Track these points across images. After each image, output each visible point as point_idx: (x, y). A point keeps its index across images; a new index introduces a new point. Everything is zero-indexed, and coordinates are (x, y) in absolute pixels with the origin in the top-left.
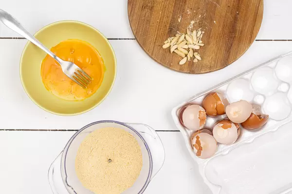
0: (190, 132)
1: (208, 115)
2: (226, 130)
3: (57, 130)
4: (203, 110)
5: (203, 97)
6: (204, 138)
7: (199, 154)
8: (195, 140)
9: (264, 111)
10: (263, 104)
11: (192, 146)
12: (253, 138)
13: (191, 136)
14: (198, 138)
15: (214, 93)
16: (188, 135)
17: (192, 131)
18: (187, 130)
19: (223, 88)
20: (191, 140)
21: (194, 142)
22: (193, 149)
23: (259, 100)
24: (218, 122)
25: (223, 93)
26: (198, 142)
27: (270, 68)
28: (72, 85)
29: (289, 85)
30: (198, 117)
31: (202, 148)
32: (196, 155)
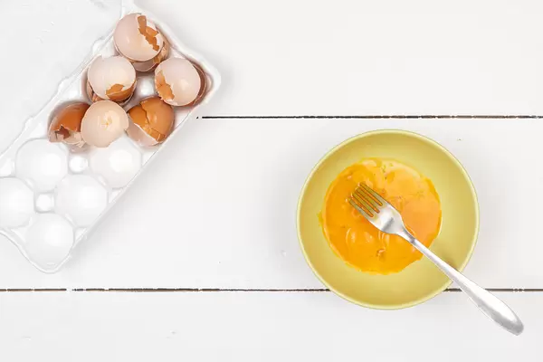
0: (175, 54)
1: (156, 98)
2: (113, 84)
3: (439, 117)
4: (169, 101)
6: (147, 52)
7: (142, 20)
8: (159, 42)
9: (61, 147)
10: (69, 160)
11: (159, 30)
12: (59, 91)
13: (169, 49)
14: (156, 48)
16: (175, 48)
19: (148, 156)
20: (167, 43)
21: (159, 39)
23: (78, 162)
26: (152, 40)
27: (82, 227)
28: (383, 190)
29: (38, 211)
30: (172, 87)
31: (142, 33)
32: (147, 18)
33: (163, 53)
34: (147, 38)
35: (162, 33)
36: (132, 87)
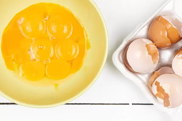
0: (145, 78)
1: (159, 48)
4: (149, 42)
5: (146, 28)
6: (164, 81)
7: (167, 103)
8: (155, 88)
11: (155, 96)
13: (148, 82)
14: (157, 84)
15: (159, 17)
16: (144, 83)
17: (147, 76)
18: (139, 76)
19: (168, 8)
20: (149, 86)
21: (155, 90)
22: (156, 98)
24: (176, 52)
25: (170, 14)
26: (160, 89)
30: (147, 52)
31: (167, 95)
32: (163, 105)
33: (152, 79)
34: (164, 90)
35: (153, 94)
36: (175, 56)
